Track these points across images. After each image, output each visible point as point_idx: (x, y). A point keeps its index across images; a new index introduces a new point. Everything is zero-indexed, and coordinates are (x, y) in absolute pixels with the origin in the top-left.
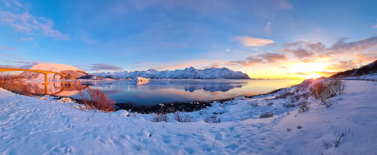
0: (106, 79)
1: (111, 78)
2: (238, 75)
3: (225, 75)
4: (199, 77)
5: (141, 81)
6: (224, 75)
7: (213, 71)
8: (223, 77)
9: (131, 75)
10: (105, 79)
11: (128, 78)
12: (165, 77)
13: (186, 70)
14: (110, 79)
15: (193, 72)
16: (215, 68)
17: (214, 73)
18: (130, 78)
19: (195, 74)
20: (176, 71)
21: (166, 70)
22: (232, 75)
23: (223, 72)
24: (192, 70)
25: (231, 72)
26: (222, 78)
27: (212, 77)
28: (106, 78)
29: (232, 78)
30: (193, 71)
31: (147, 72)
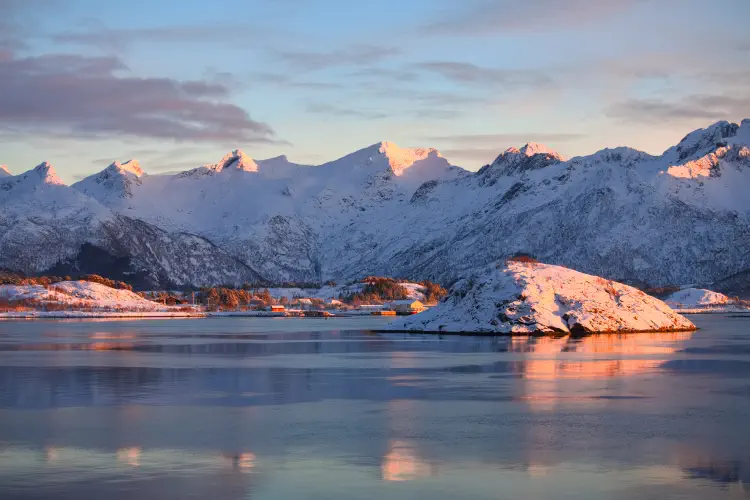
0: (66, 293)
1: (138, 283)
5: (579, 332)
9: (433, 223)
10: (45, 294)
11: (380, 288)
14: (126, 297)
18: (411, 288)
28: (57, 273)
31: (677, 171)
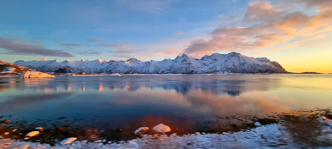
2: (258, 65)
3: (234, 65)
4: (193, 71)
6: (230, 66)
7: (216, 60)
8: (228, 70)
9: (103, 67)
12: (148, 71)
13: (176, 60)
15: (185, 62)
16: (219, 54)
17: (215, 63)
19: (187, 65)
20: (165, 61)
21: (152, 60)
22: (245, 65)
23: (229, 61)
24: (184, 58)
25: (244, 61)
26: (226, 72)
27: (212, 71)
29: (244, 72)
30: (185, 60)
31: (126, 63)
